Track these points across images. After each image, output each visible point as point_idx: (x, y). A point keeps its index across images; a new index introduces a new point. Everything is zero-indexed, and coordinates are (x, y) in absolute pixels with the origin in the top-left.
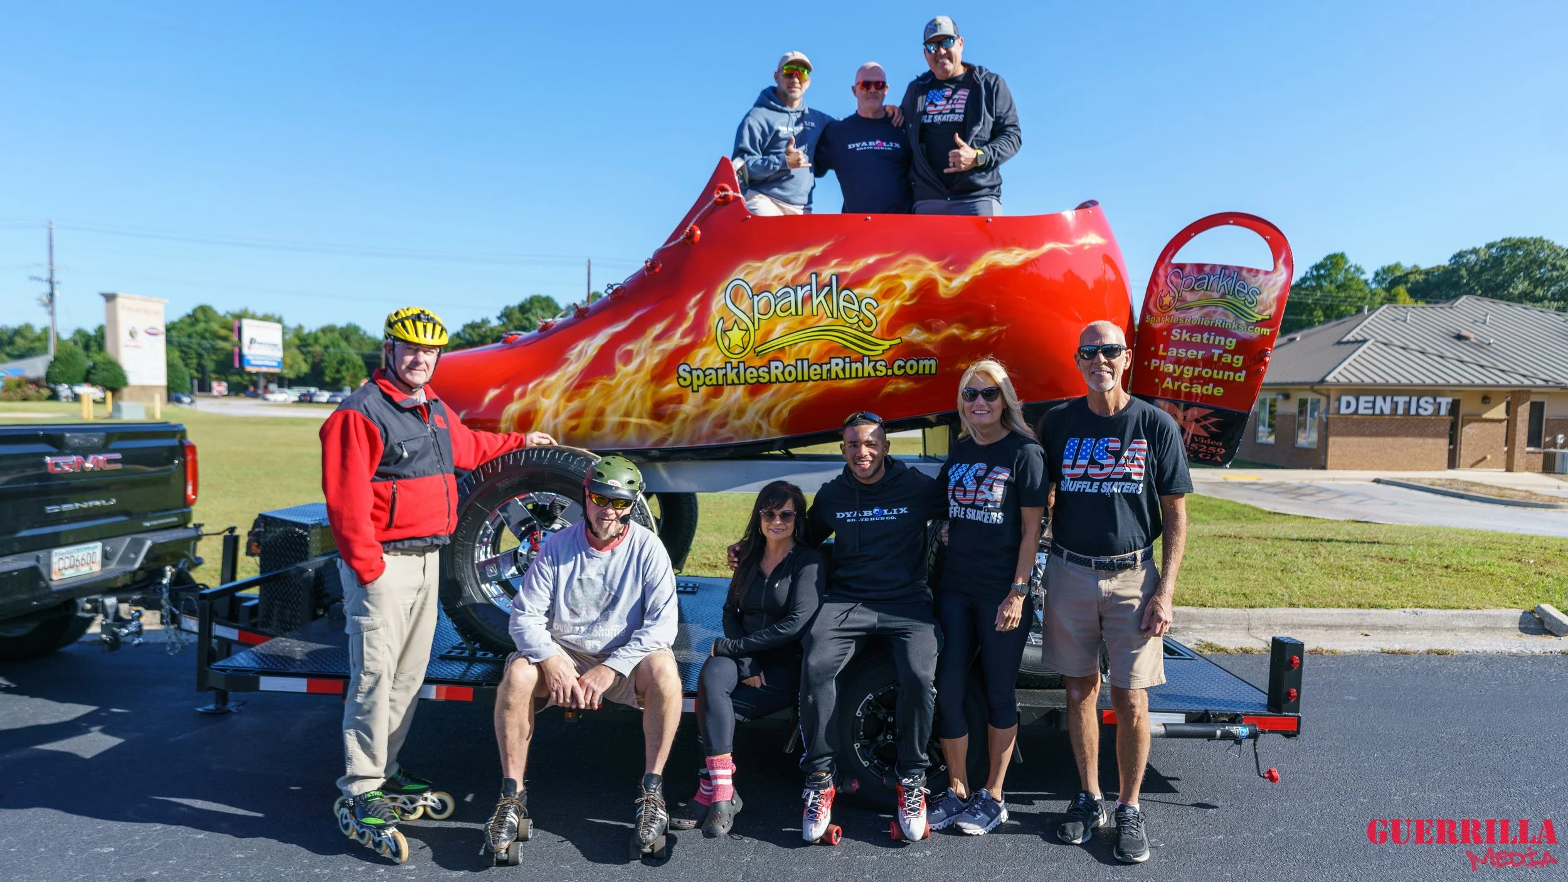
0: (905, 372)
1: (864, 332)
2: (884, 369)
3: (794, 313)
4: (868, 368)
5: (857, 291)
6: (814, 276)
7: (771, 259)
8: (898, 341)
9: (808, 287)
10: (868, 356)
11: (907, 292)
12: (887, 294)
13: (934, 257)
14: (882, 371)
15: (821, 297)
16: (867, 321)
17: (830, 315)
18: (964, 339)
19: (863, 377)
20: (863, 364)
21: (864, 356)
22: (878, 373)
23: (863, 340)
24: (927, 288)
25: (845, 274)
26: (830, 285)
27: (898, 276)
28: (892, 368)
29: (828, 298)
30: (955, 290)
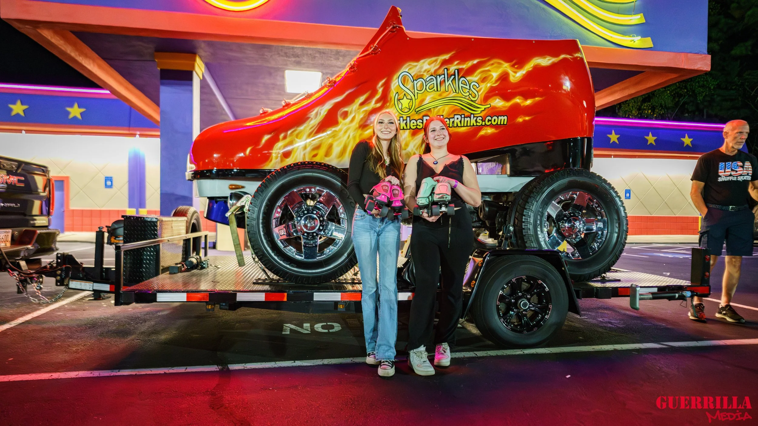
0: (491, 123)
1: (472, 101)
3: (436, 90)
6: (446, 70)
7: (422, 61)
8: (489, 106)
9: (443, 76)
10: (474, 114)
11: (494, 79)
12: (484, 80)
13: (507, 61)
14: (480, 123)
15: (450, 82)
16: (473, 95)
17: (454, 91)
18: (522, 105)
23: (471, 105)
24: (504, 77)
25: (462, 69)
26: (455, 75)
27: (489, 71)
29: (454, 82)
30: (518, 78)
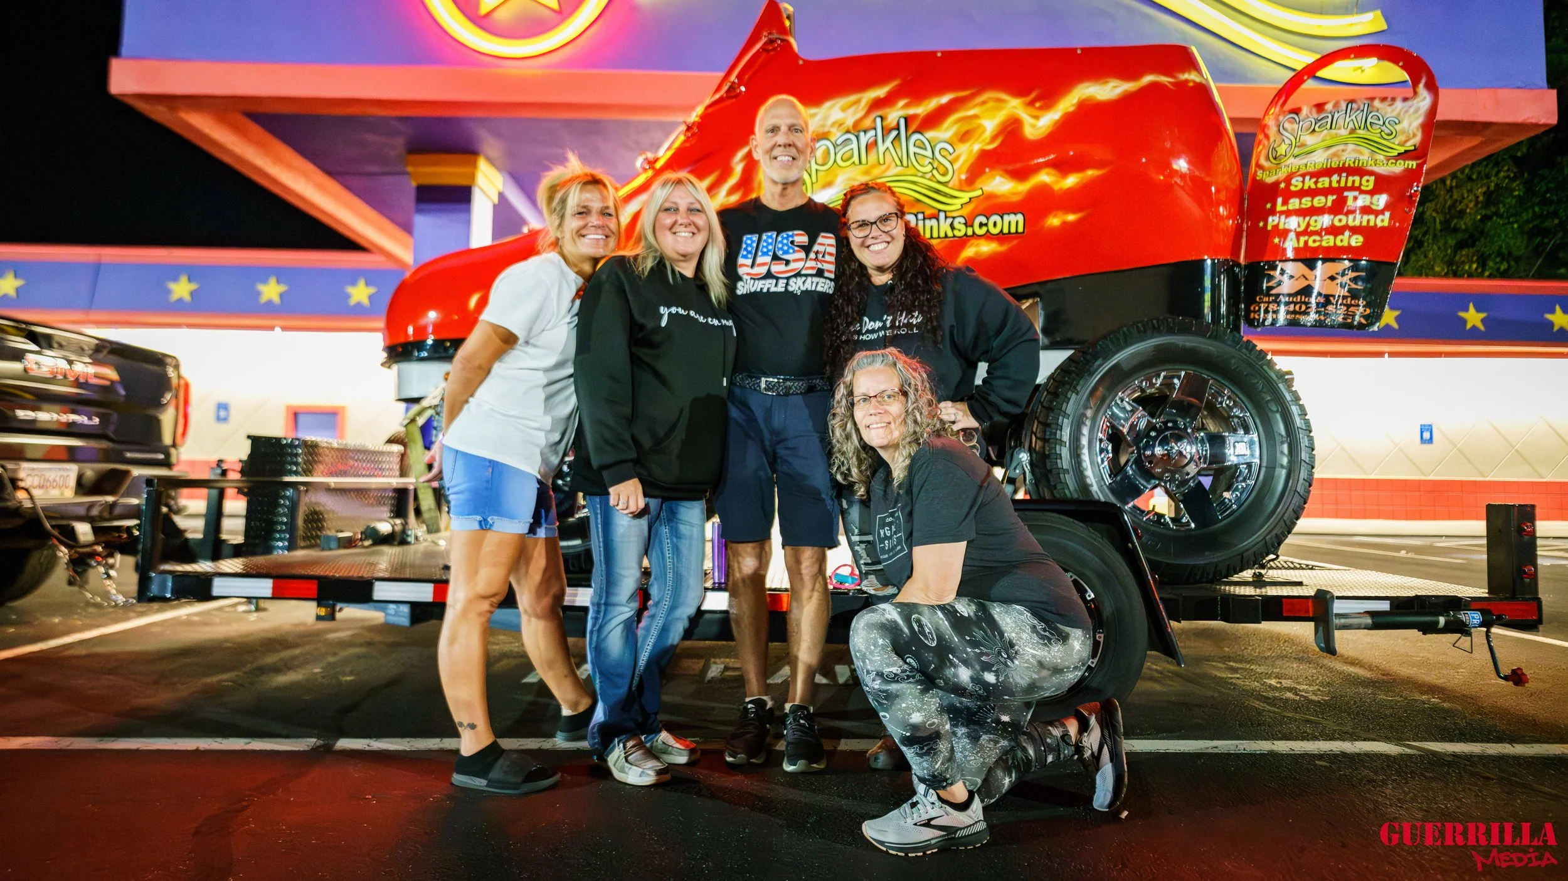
0: (988, 231)
1: (939, 182)
2: (963, 228)
3: (857, 162)
4: (945, 227)
5: (930, 134)
6: (879, 120)
7: (828, 104)
8: (979, 192)
9: (872, 133)
10: (945, 212)
11: (988, 134)
12: (964, 137)
13: (1018, 92)
14: (961, 230)
15: (888, 143)
16: (942, 170)
17: (898, 163)
18: (1056, 187)
19: (939, 237)
20: (938, 220)
21: (940, 211)
22: (957, 233)
23: (938, 192)
24: (1011, 130)
25: (915, 116)
26: (898, 128)
27: (976, 117)
28: (972, 226)
29: (896, 143)
30: (1043, 129)
